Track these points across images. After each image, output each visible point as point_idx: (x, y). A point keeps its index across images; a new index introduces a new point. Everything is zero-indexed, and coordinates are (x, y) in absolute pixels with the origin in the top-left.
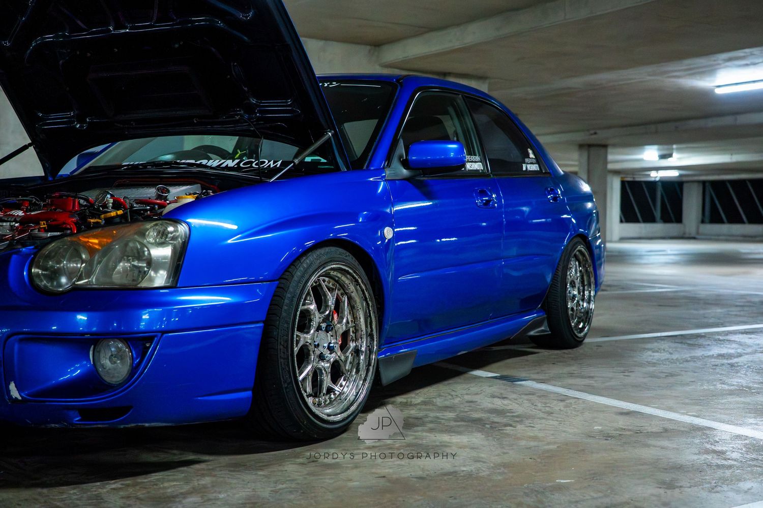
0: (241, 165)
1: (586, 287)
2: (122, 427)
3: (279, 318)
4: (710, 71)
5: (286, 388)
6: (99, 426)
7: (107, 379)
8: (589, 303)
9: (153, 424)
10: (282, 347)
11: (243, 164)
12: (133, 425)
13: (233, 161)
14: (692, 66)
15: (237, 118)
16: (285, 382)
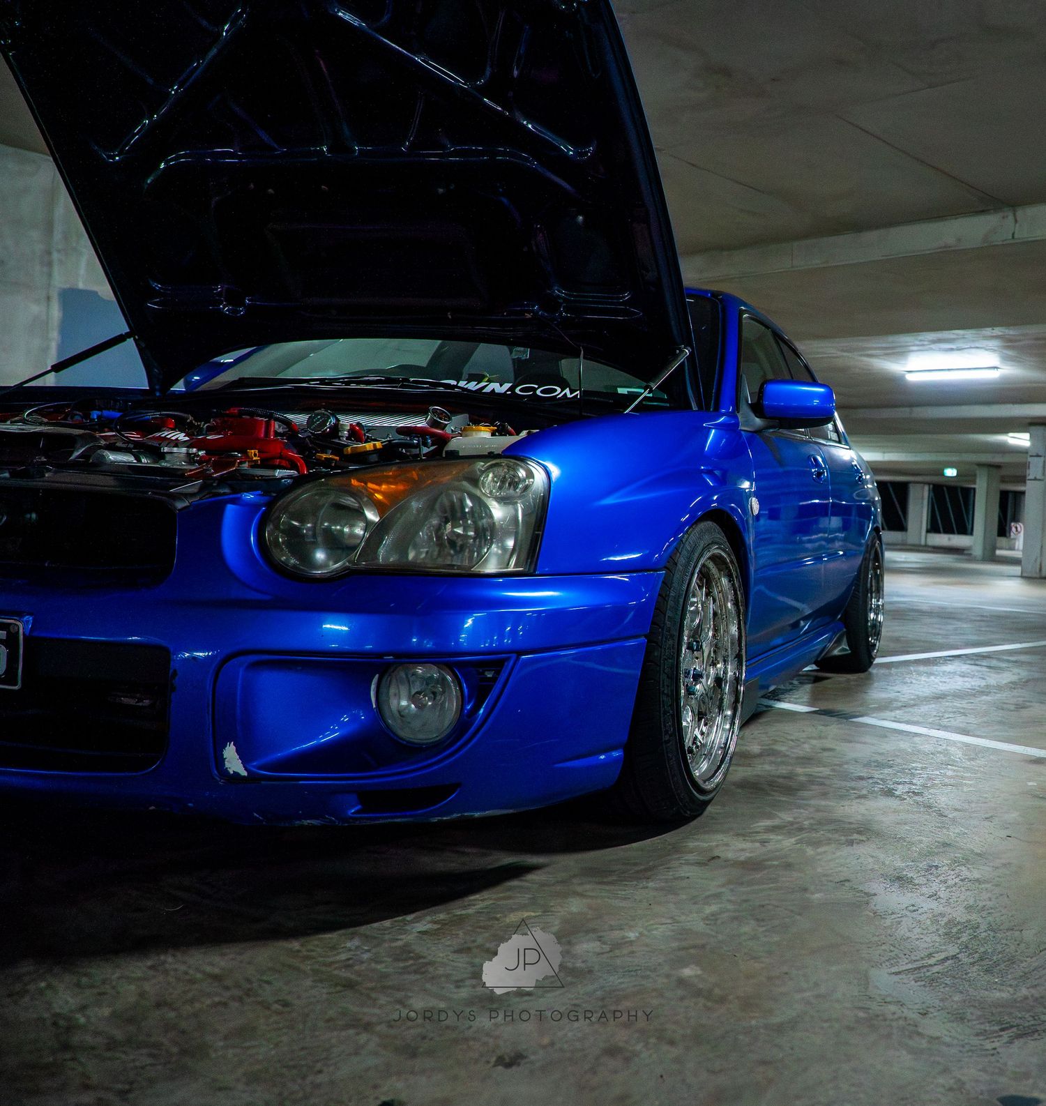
0: (517, 391)
1: (874, 595)
2: (435, 820)
3: (663, 629)
4: (899, 353)
5: (667, 742)
6: (396, 820)
7: (405, 734)
8: (877, 614)
9: (488, 813)
10: (665, 676)
11: (520, 390)
12: (455, 815)
13: (501, 385)
14: (894, 345)
15: (528, 316)
16: (667, 732)
